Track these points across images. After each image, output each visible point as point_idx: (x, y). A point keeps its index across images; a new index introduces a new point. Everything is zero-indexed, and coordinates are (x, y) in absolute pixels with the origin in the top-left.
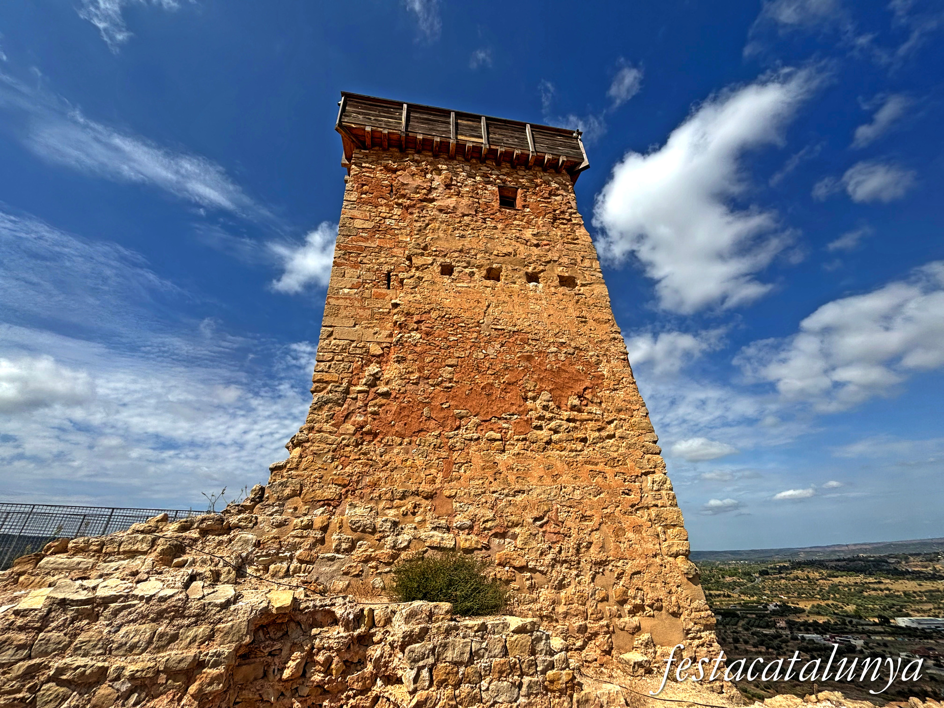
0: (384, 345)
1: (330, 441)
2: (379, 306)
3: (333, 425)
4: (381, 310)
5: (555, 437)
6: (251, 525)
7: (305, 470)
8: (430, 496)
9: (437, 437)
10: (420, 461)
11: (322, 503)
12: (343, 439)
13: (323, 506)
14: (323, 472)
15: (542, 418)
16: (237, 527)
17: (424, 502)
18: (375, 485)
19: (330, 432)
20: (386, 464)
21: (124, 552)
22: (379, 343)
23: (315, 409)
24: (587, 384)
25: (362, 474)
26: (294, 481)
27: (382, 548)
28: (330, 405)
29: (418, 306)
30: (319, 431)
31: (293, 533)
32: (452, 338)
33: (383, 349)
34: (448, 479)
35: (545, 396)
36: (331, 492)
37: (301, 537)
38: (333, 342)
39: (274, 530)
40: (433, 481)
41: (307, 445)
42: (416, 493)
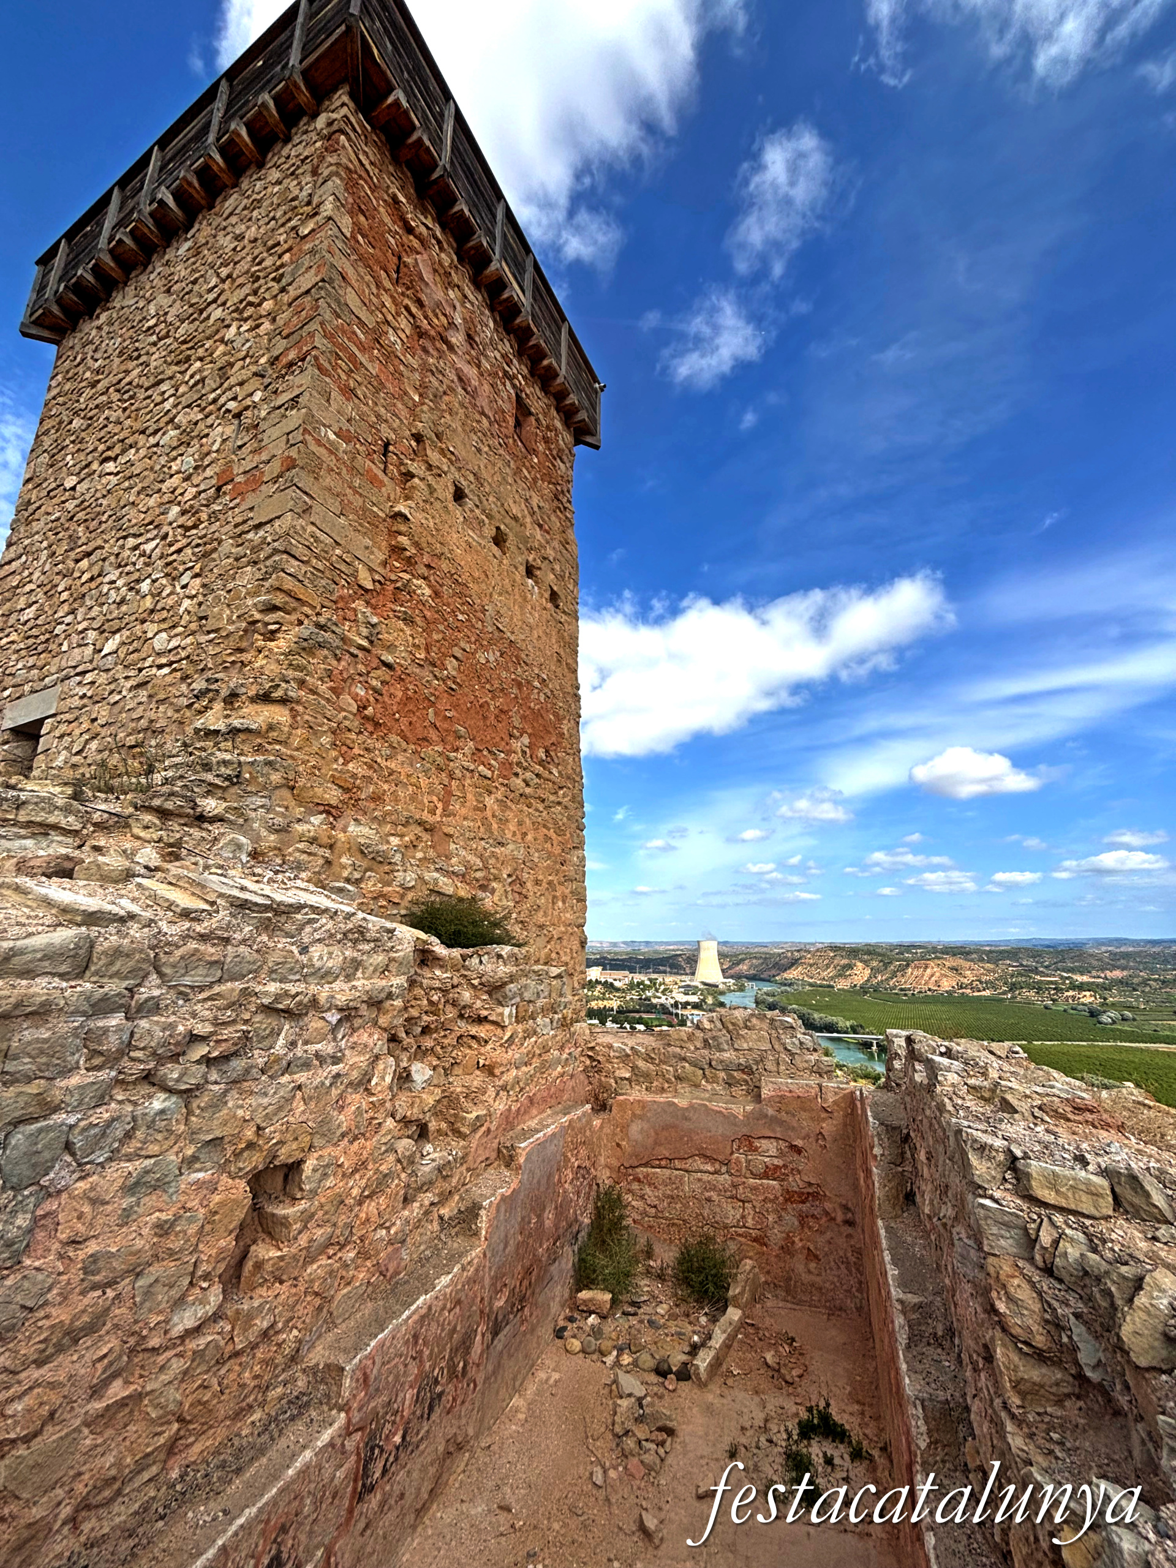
0: (377, 577)
1: (328, 714)
2: (374, 499)
3: (331, 689)
4: (375, 509)
5: (528, 790)
6: (241, 821)
7: (297, 749)
8: (430, 829)
9: (441, 754)
10: (424, 782)
11: (321, 808)
12: (345, 718)
13: (321, 813)
14: (321, 762)
15: (519, 764)
16: (219, 819)
17: (426, 836)
18: (377, 798)
19: (328, 700)
20: (390, 775)
21: (29, 824)
22: (371, 570)
23: (304, 649)
24: (554, 739)
25: (368, 779)
26: (285, 763)
27: (389, 884)
28: (325, 652)
29: (429, 538)
30: (313, 692)
31: (301, 846)
32: (460, 617)
33: (374, 581)
34: (446, 813)
35: (526, 740)
36: (333, 795)
37: (310, 854)
38: (311, 529)
39: (272, 837)
40: (433, 812)
41: (300, 708)
42: (421, 823)
